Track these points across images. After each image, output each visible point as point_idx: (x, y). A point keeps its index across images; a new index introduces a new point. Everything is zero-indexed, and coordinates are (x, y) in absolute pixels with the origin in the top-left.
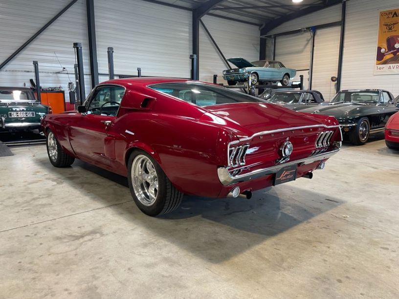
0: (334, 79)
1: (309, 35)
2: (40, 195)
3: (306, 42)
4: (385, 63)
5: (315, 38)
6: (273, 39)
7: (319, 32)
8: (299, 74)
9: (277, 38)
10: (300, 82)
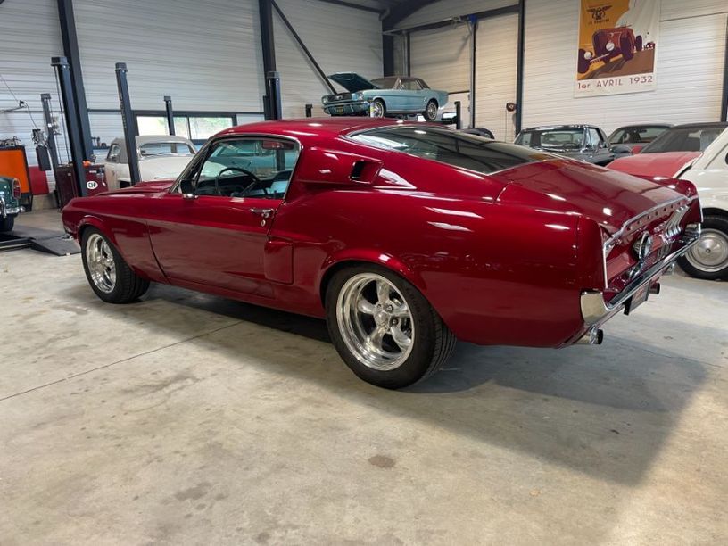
0: (511, 107)
1: (465, 29)
2: (58, 334)
3: (462, 43)
4: (592, 76)
5: (478, 34)
6: (406, 38)
7: (482, 24)
8: (453, 99)
9: (411, 34)
10: (455, 115)
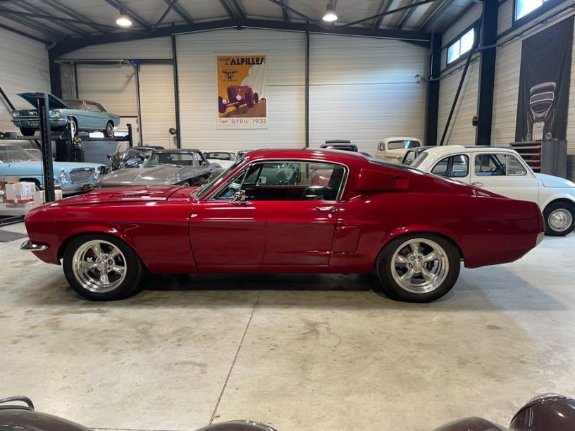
0: (173, 131)
3: (126, 79)
4: (228, 116)
6: (73, 67)
7: (143, 68)
8: (124, 122)
10: (127, 134)
